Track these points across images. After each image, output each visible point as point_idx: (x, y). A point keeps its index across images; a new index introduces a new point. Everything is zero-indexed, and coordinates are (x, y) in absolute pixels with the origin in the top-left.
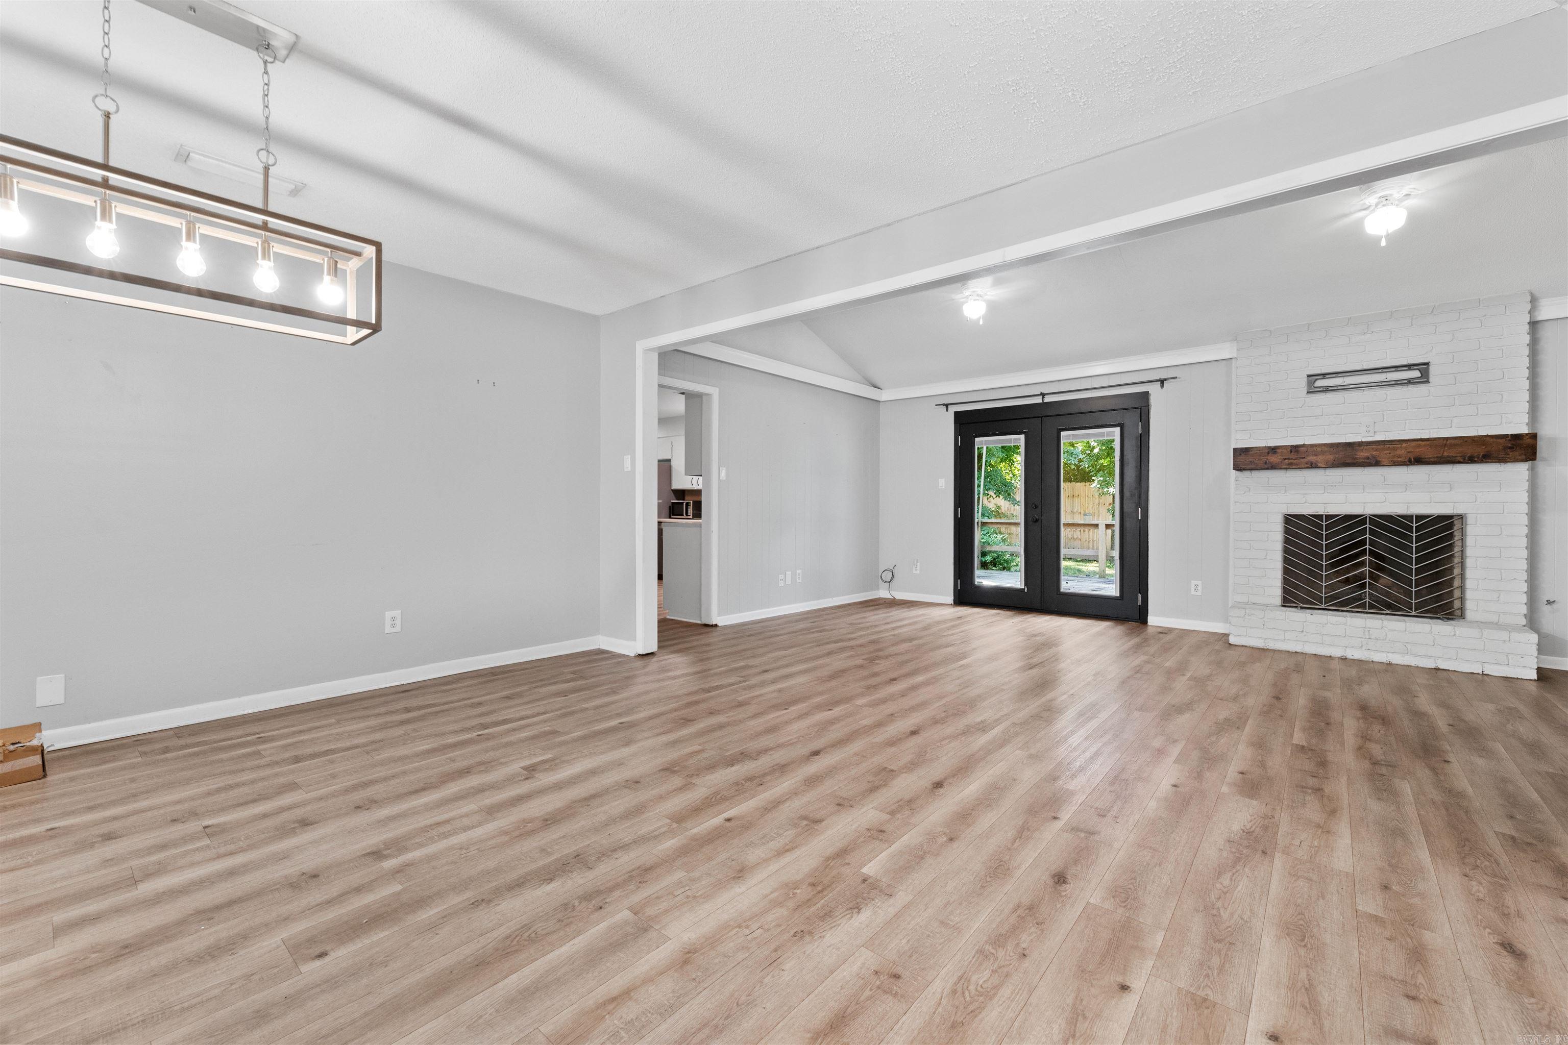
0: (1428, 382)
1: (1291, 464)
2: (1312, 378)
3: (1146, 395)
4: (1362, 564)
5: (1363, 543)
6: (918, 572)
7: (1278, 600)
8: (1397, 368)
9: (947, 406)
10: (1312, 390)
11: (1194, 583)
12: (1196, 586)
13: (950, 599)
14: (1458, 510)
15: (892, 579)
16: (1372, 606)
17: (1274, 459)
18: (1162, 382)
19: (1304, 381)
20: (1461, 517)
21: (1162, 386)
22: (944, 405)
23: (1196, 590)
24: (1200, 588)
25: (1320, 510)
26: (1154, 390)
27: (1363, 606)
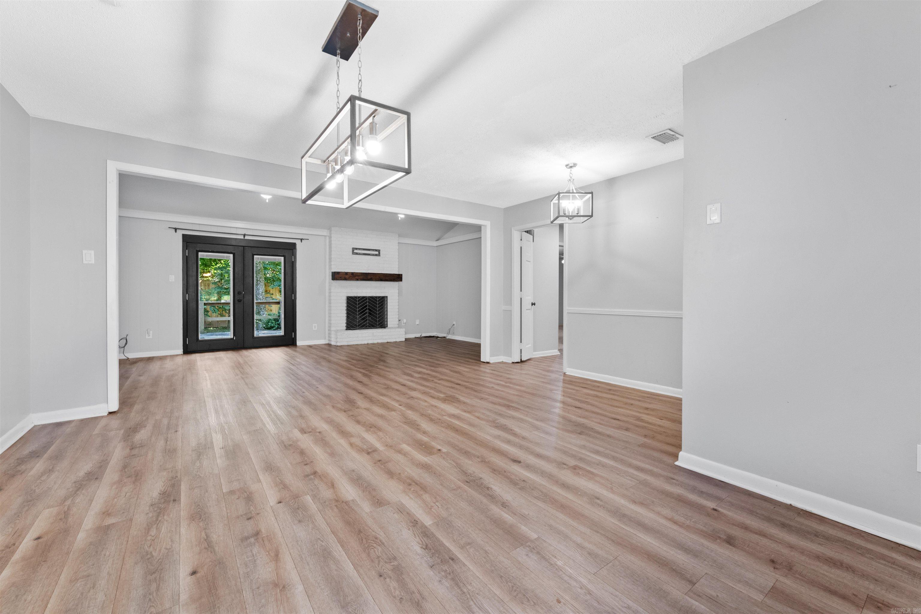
0: (380, 256)
1: (351, 279)
2: (354, 249)
3: (294, 244)
4: (366, 313)
5: (366, 306)
6: (151, 337)
7: (345, 328)
8: (373, 250)
9: (176, 229)
10: (353, 253)
11: (314, 325)
12: (315, 326)
13: (181, 351)
14: (386, 295)
15: (126, 344)
16: (369, 326)
17: (347, 277)
18: (301, 240)
19: (351, 250)
20: (387, 297)
21: (301, 242)
22: (174, 228)
23: (315, 328)
24: (316, 327)
25: (356, 295)
26: (298, 242)
27: (367, 327)
